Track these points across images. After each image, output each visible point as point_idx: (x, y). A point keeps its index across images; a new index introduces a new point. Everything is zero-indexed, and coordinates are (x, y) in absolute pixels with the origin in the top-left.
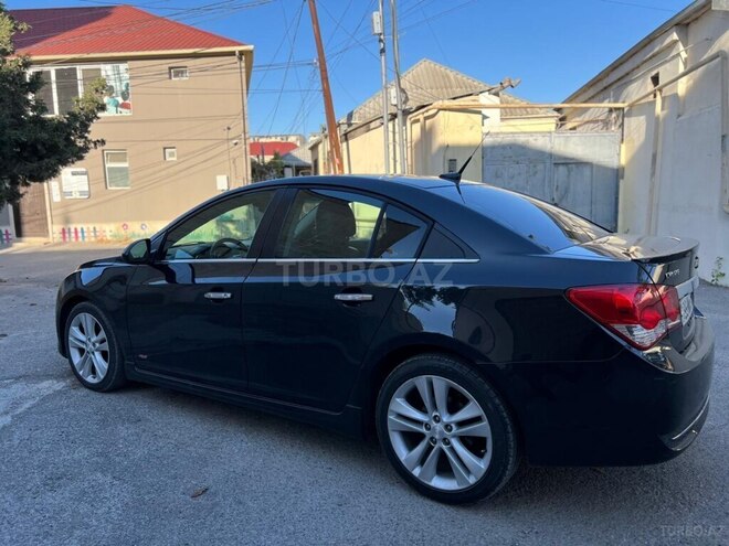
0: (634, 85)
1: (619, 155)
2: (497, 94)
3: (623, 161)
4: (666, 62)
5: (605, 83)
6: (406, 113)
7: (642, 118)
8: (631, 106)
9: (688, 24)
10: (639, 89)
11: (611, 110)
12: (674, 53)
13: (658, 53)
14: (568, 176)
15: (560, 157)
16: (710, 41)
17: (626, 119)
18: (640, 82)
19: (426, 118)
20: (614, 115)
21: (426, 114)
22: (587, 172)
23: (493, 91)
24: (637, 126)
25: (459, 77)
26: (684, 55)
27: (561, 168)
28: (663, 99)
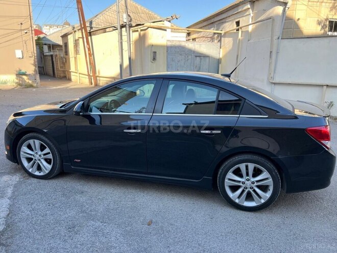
0: (227, 24)
1: (219, 53)
2: (169, 21)
3: (221, 56)
4: (243, 16)
5: (212, 21)
6: (131, 26)
7: (231, 39)
8: (225, 33)
9: (254, 2)
10: (230, 26)
11: (215, 33)
12: (247, 13)
13: (240, 12)
14: (200, 62)
15: (198, 53)
16: (265, 11)
17: (222, 38)
18: (230, 23)
19: (141, 30)
20: (216, 35)
21: (141, 29)
22: (207, 60)
23: (168, 20)
24: (228, 42)
25: (142, 8)
26: (252, 15)
27: (198, 58)
28: (242, 32)
